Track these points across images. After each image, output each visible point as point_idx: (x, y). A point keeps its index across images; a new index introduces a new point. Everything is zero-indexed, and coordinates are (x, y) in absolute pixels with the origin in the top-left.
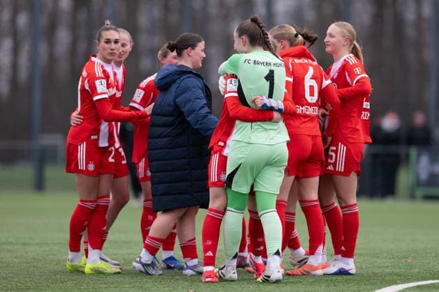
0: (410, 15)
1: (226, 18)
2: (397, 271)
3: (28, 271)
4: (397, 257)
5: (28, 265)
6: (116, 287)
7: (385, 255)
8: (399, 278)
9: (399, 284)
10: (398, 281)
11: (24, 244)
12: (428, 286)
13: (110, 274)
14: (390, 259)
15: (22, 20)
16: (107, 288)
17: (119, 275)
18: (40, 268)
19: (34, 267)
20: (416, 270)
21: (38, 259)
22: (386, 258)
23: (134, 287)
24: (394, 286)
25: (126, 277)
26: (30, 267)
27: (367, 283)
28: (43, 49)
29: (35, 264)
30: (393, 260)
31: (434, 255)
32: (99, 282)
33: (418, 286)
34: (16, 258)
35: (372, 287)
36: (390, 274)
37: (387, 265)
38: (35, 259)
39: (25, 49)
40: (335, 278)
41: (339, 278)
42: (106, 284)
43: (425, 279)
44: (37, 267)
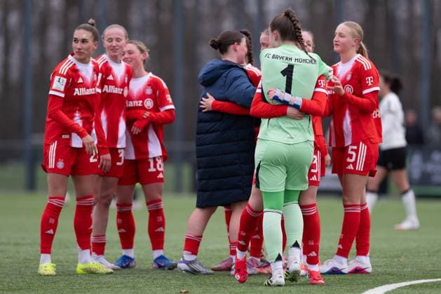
0: (402, 13)
1: (217, 17)
2: (389, 270)
3: (20, 271)
4: (390, 256)
5: (21, 265)
6: (108, 287)
7: (378, 254)
8: (391, 277)
9: (391, 283)
10: (391, 281)
11: (17, 244)
12: (421, 286)
13: (102, 274)
14: (382, 258)
15: (14, 19)
16: (99, 288)
17: (110, 275)
18: (32, 268)
19: (26, 267)
20: (409, 269)
21: (29, 260)
22: (378, 257)
23: (126, 287)
24: (387, 286)
25: (119, 277)
26: (22, 267)
27: (359, 282)
28: (34, 49)
29: (27, 264)
30: (385, 260)
31: (427, 254)
32: (91, 283)
33: (411, 286)
34: (7, 258)
35: (365, 286)
36: (383, 274)
37: (379, 264)
38: (26, 259)
39: (17, 48)
40: (328, 278)
41: (332, 277)
42: (98, 284)
43: (418, 279)
44: (29, 267)
